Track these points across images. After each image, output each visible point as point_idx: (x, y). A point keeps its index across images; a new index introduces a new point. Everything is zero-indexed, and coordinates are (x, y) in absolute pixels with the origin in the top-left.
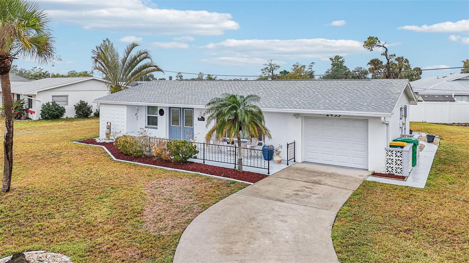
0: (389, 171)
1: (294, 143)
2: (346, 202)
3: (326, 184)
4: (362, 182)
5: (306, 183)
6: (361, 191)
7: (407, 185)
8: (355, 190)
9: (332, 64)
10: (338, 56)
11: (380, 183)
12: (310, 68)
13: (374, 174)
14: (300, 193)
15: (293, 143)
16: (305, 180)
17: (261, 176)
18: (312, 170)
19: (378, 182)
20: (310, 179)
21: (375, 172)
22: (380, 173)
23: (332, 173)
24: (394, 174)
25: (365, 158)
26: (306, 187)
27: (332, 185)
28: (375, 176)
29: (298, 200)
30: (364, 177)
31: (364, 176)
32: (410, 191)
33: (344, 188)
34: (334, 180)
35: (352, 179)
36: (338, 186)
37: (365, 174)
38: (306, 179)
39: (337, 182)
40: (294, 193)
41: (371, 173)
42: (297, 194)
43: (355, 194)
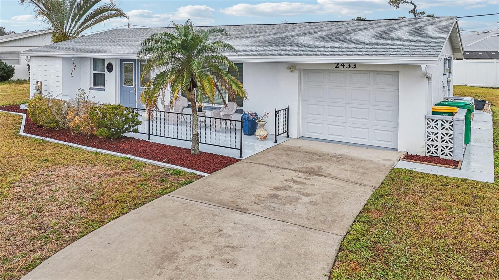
0: (431, 152)
1: (287, 110)
2: (359, 214)
3: (329, 176)
4: (388, 172)
5: (295, 174)
6: (387, 189)
7: (465, 178)
8: (377, 187)
11: (418, 173)
13: (408, 157)
14: (282, 193)
15: (285, 109)
16: (296, 167)
17: (226, 162)
18: (311, 150)
19: (415, 170)
20: (304, 166)
21: (409, 154)
22: (416, 155)
23: (341, 155)
24: (439, 157)
25: (393, 131)
26: (295, 182)
27: (338, 176)
28: (409, 160)
29: (273, 209)
30: (392, 162)
31: (391, 160)
32: (472, 188)
33: (359, 182)
34: (343, 167)
35: (373, 166)
36: (349, 179)
37: (394, 156)
38: (298, 166)
39: (347, 171)
40: (272, 192)
41: (403, 156)
42: (275, 196)
43: (376, 196)
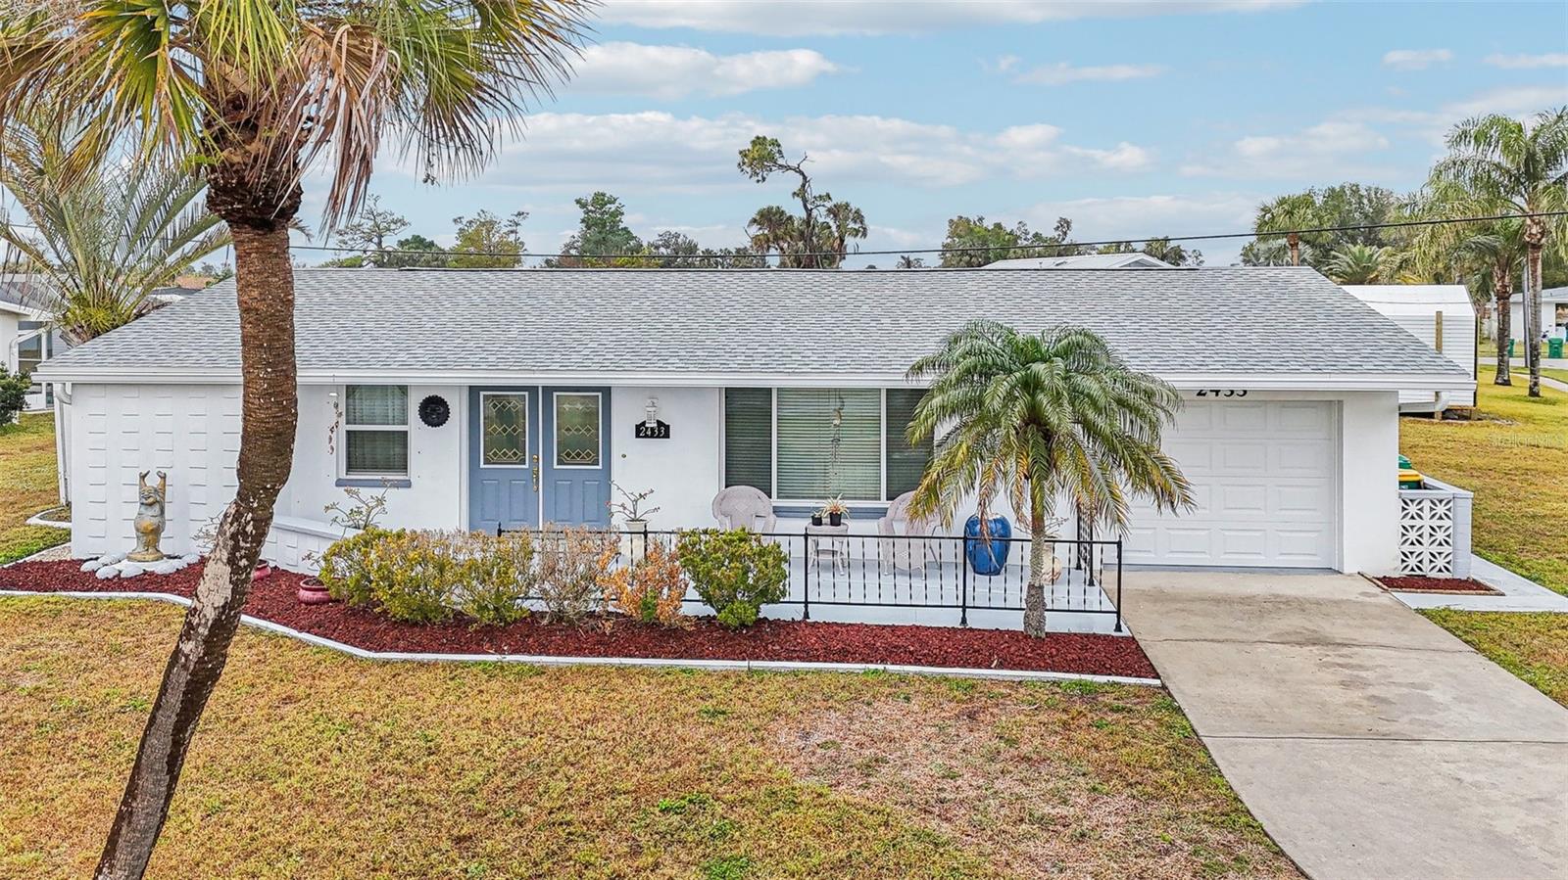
0: (1409, 568)
4: (1423, 618)
6: (1504, 651)
8: (1474, 650)
9: (583, 221)
10: (604, 195)
12: (512, 232)
19: (1453, 608)
24: (1427, 576)
41: (1377, 582)
